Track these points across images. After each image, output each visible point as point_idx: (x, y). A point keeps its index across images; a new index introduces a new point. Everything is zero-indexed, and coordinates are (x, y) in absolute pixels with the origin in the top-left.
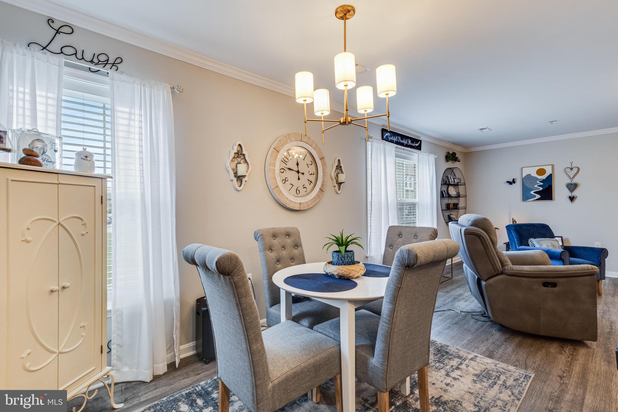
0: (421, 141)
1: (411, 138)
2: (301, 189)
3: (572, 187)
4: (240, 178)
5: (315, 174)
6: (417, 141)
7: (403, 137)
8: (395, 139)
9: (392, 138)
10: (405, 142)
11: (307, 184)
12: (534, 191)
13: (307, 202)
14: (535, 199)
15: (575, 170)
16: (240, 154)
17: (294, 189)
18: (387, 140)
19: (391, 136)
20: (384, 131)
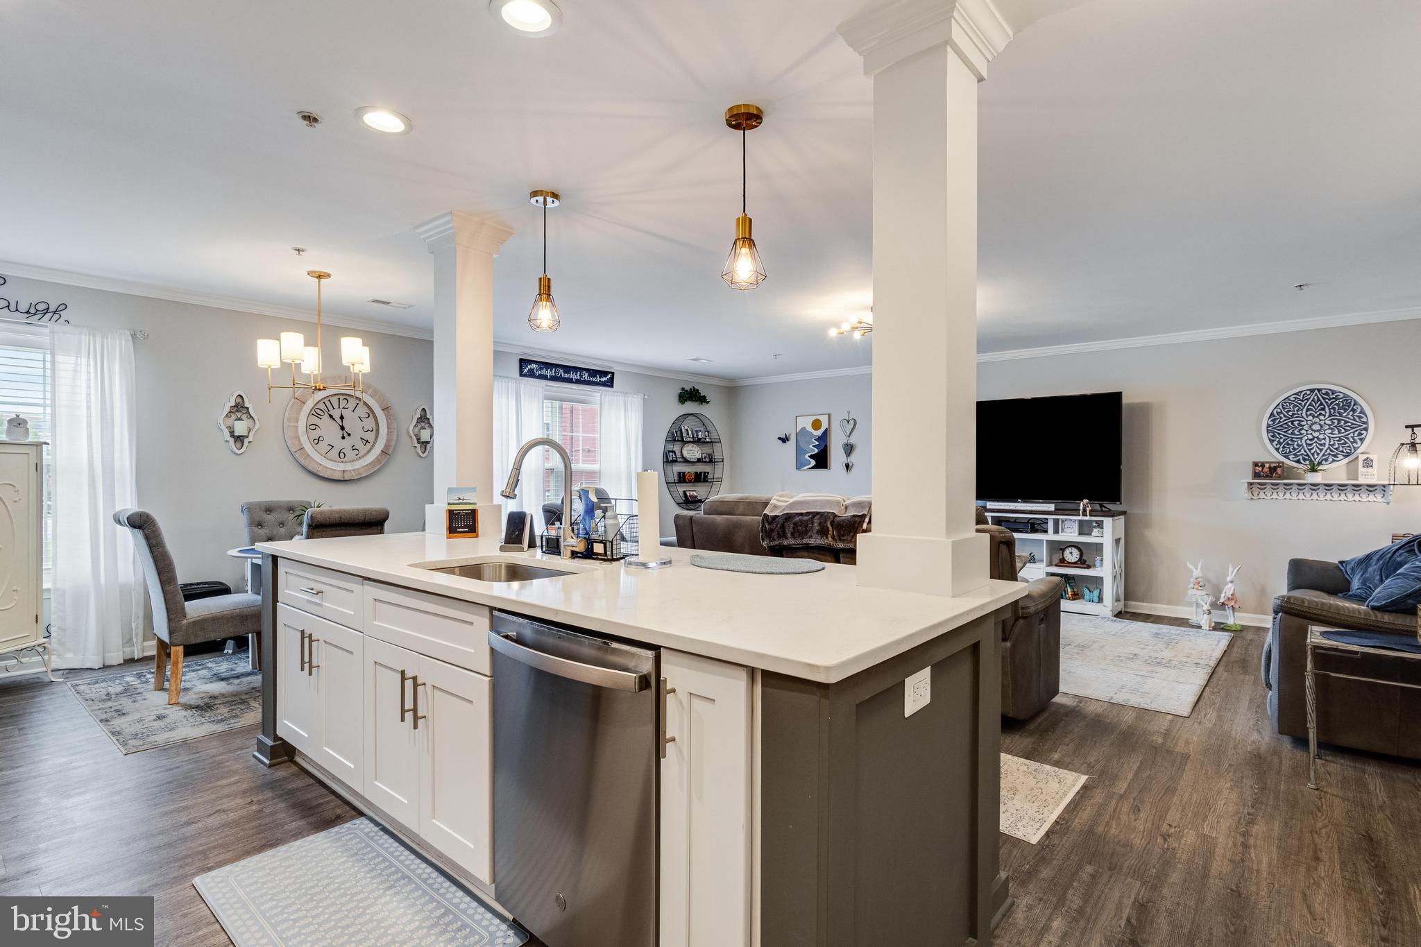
0: (613, 373)
1: (587, 370)
2: (348, 451)
3: (849, 449)
4: (239, 439)
5: (375, 430)
6: (604, 373)
7: (567, 369)
8: (549, 373)
9: (543, 372)
10: (572, 376)
11: (359, 445)
12: (809, 454)
13: (358, 469)
14: (810, 466)
15: (852, 423)
16: (239, 408)
17: (335, 452)
18: (531, 374)
19: (541, 369)
20: (523, 362)
